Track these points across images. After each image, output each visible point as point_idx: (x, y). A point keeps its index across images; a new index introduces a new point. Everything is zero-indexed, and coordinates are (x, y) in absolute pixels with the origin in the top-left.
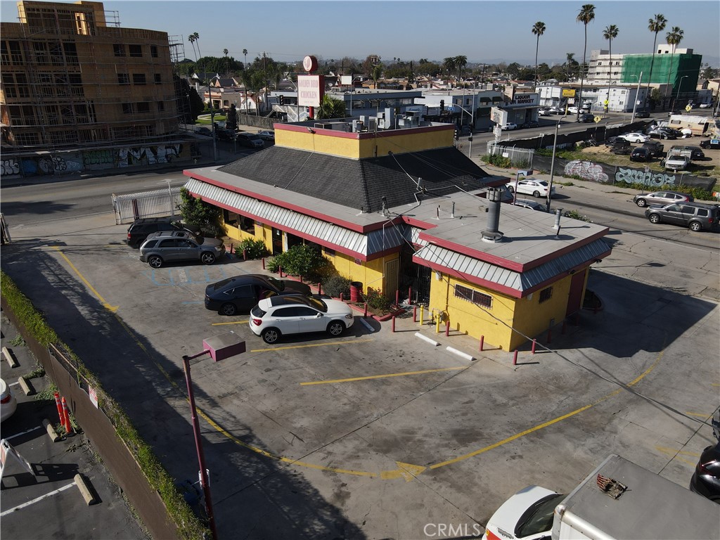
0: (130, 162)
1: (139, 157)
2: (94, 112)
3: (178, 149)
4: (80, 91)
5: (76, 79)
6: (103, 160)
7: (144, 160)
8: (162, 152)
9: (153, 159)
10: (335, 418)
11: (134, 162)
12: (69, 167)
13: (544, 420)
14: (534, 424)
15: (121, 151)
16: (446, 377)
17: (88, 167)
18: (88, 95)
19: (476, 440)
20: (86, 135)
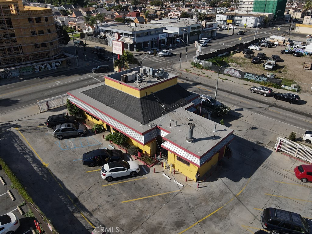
0: (40, 70)
1: (44, 68)
2: (22, 50)
3: (61, 62)
4: (15, 41)
5: (13, 35)
6: (28, 70)
7: (46, 69)
8: (54, 64)
9: (50, 68)
10: (134, 219)
11: (42, 70)
12: (13, 75)
13: (206, 215)
14: (203, 217)
15: (36, 66)
16: (173, 196)
17: (21, 74)
18: (18, 42)
19: (183, 226)
20: (19, 60)
